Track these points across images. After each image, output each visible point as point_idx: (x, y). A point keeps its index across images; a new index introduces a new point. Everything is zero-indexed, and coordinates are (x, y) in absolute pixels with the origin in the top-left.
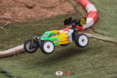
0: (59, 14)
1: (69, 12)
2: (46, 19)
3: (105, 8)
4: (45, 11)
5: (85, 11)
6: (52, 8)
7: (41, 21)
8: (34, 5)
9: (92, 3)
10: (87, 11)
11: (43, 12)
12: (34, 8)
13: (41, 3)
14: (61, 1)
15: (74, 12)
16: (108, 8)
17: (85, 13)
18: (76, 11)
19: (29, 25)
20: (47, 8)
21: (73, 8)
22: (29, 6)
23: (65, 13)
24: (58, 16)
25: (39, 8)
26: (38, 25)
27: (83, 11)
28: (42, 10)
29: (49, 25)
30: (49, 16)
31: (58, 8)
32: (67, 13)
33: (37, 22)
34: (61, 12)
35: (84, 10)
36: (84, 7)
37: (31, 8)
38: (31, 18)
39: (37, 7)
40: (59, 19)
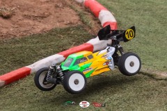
0: (54, 27)
1: (71, 23)
2: (33, 36)
3: (130, 16)
4: (31, 22)
5: (96, 22)
6: (43, 17)
7: (24, 40)
8: (13, 14)
9: (109, 9)
10: (100, 23)
11: (28, 25)
12: (13, 18)
13: (25, 10)
14: (57, 7)
15: (80, 23)
16: (136, 18)
17: (98, 25)
18: (83, 21)
19: (5, 45)
20: (35, 18)
21: (77, 18)
22: (5, 15)
23: (64, 26)
24: (52, 30)
25: (21, 18)
26: (20, 45)
27: (93, 22)
28: (26, 21)
29: (38, 45)
30: (38, 30)
31: (52, 17)
32: (67, 26)
33: (18, 42)
34: (58, 24)
35: (95, 20)
36: (95, 16)
37: (7, 17)
38: (8, 35)
39: (18, 17)
40: (55, 35)
